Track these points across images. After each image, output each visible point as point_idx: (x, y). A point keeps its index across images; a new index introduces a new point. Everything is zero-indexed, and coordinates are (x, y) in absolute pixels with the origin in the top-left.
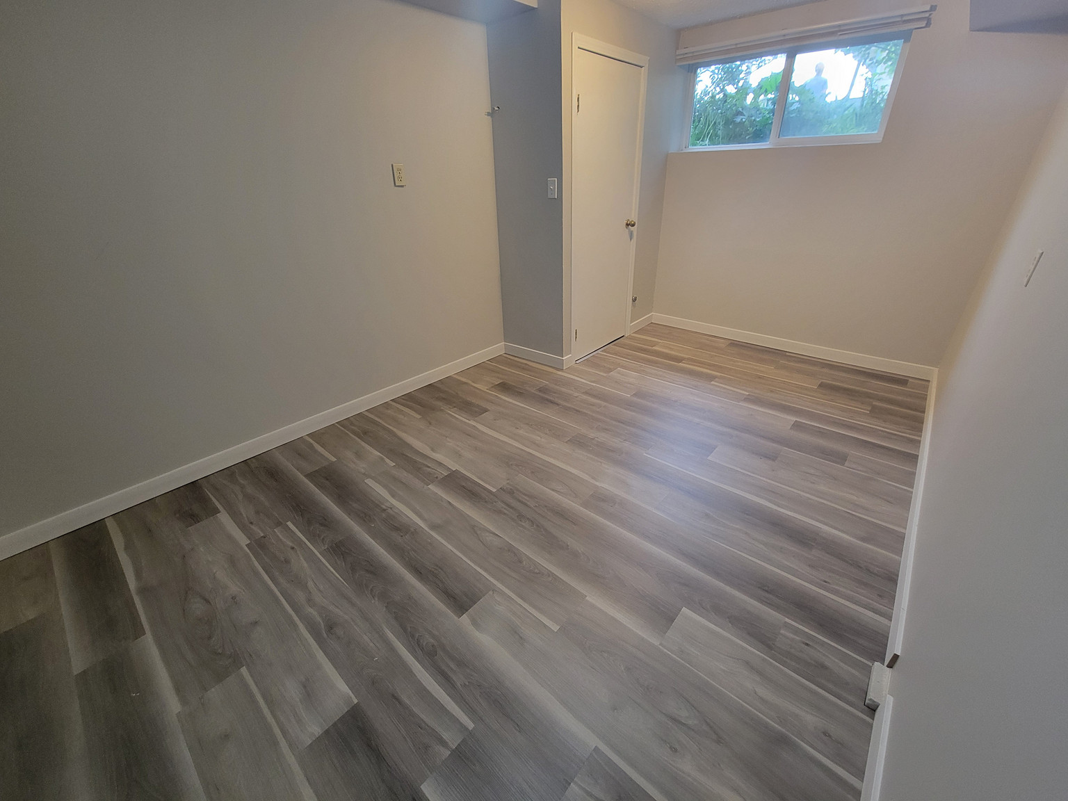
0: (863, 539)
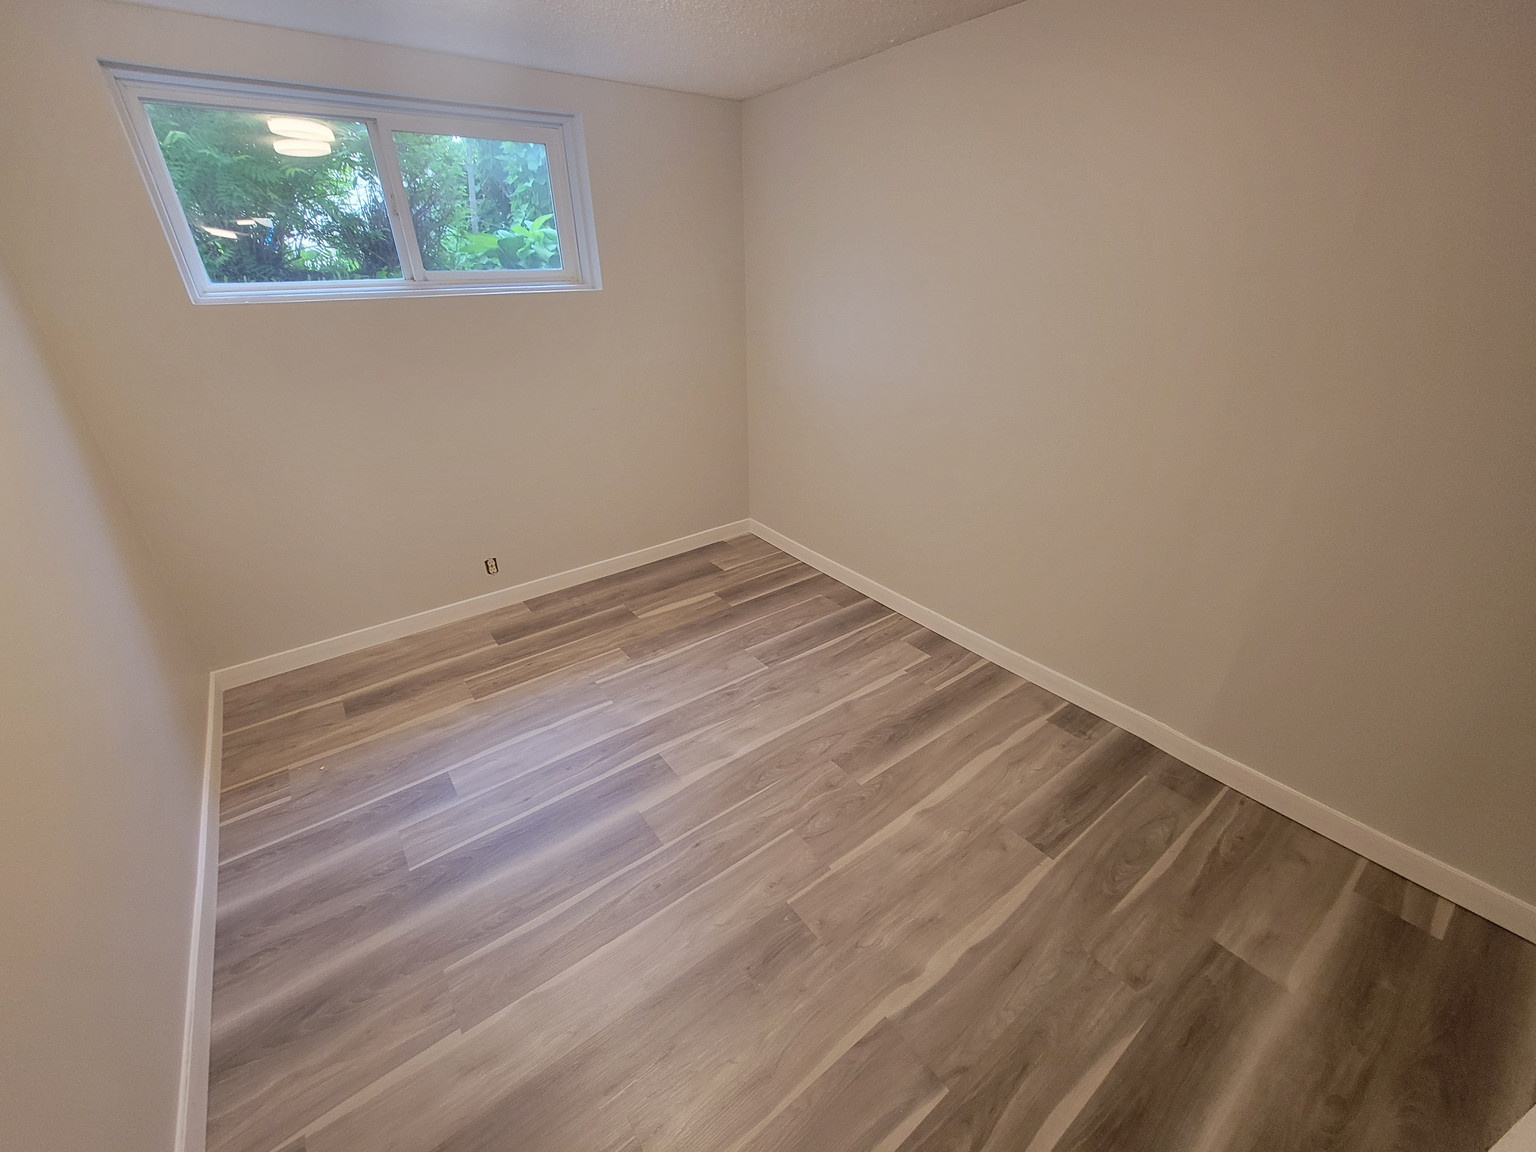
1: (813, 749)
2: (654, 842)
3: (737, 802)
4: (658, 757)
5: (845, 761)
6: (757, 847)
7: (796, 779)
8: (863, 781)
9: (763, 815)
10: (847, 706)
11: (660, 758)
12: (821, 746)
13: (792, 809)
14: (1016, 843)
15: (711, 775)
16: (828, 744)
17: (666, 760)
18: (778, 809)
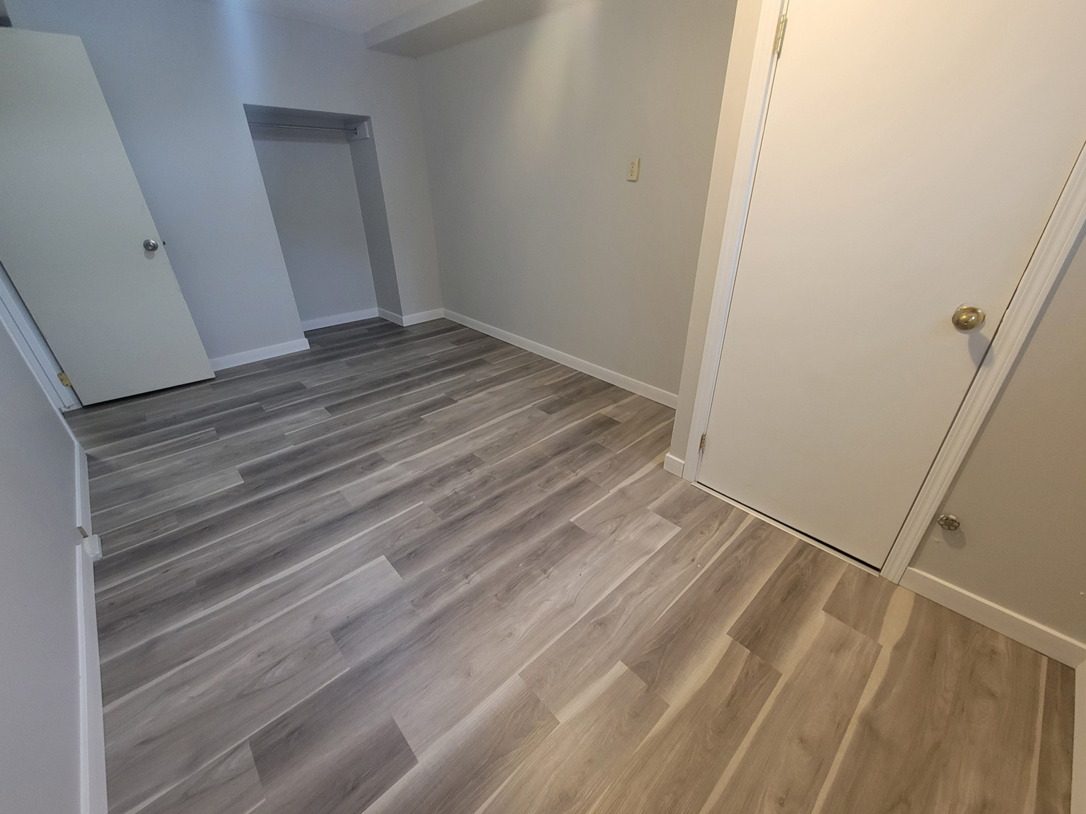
0: (153, 643)
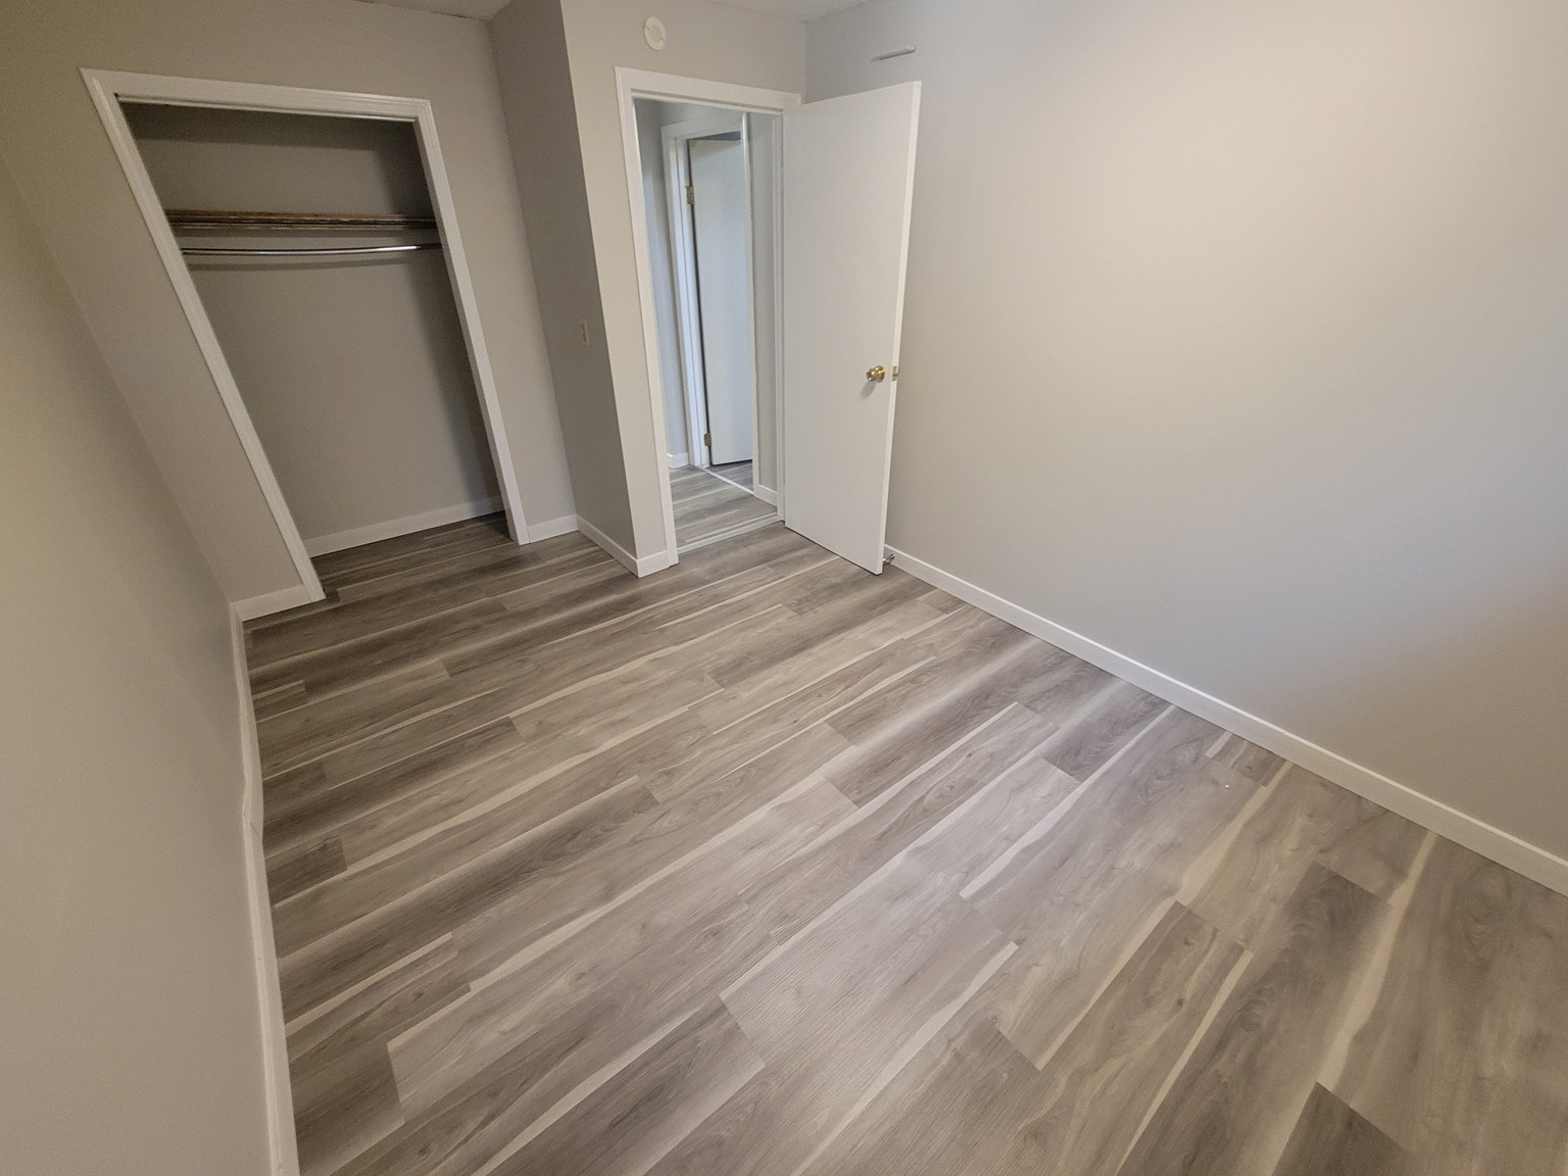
1: (677, 817)
2: (832, 722)
3: (764, 756)
4: (859, 803)
5: (643, 801)
6: (745, 721)
7: (702, 780)
8: (634, 779)
9: (739, 745)
10: (608, 896)
11: (856, 803)
12: (665, 822)
13: (712, 750)
14: (524, 729)
15: (793, 783)
16: (656, 825)
17: (847, 801)
18: (726, 750)
